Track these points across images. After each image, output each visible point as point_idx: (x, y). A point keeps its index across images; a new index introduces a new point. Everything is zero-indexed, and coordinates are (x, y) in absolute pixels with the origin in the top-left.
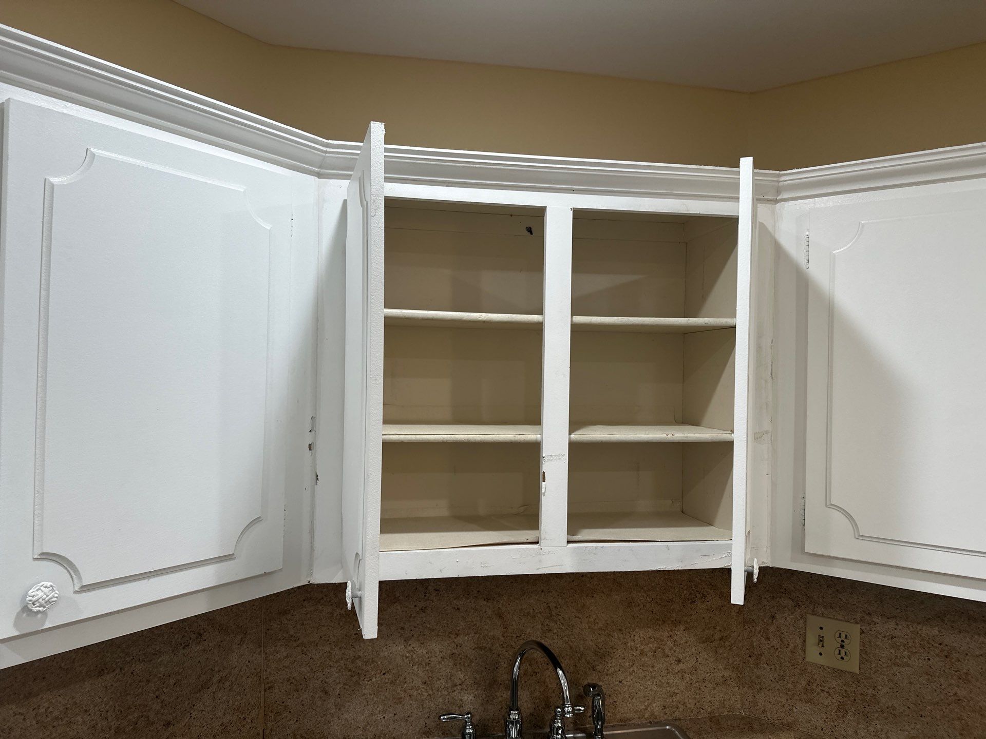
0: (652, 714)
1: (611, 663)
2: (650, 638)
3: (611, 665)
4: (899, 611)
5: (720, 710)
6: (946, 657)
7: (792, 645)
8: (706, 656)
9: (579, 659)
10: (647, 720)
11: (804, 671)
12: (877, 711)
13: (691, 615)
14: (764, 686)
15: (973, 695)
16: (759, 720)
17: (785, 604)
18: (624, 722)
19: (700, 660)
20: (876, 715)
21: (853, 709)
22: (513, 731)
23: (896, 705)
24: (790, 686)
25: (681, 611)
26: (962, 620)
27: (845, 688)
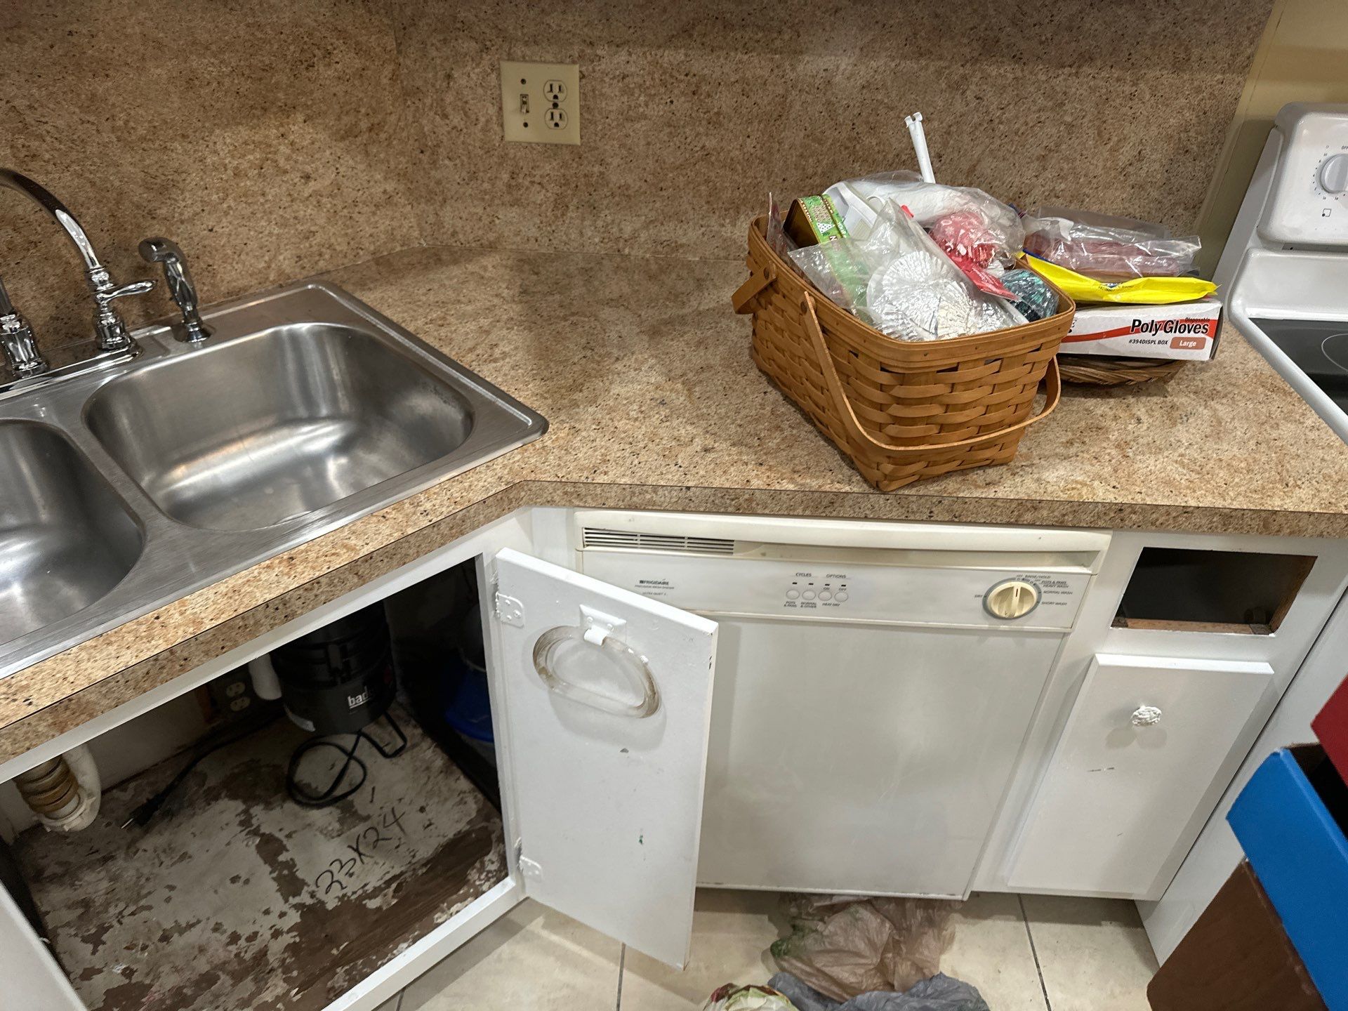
0: (281, 273)
1: (183, 200)
2: (246, 143)
3: (184, 204)
4: (632, 30)
5: (390, 246)
6: (694, 93)
7: (483, 120)
8: (351, 162)
9: (118, 203)
10: (273, 282)
11: (503, 157)
12: (606, 197)
13: (312, 92)
14: (449, 195)
15: (724, 144)
16: (448, 248)
17: (465, 50)
18: (237, 295)
19: (342, 170)
20: (605, 203)
21: (575, 201)
22: (22, 352)
23: (630, 181)
24: (486, 186)
25: (291, 85)
26: (716, 30)
27: (562, 171)
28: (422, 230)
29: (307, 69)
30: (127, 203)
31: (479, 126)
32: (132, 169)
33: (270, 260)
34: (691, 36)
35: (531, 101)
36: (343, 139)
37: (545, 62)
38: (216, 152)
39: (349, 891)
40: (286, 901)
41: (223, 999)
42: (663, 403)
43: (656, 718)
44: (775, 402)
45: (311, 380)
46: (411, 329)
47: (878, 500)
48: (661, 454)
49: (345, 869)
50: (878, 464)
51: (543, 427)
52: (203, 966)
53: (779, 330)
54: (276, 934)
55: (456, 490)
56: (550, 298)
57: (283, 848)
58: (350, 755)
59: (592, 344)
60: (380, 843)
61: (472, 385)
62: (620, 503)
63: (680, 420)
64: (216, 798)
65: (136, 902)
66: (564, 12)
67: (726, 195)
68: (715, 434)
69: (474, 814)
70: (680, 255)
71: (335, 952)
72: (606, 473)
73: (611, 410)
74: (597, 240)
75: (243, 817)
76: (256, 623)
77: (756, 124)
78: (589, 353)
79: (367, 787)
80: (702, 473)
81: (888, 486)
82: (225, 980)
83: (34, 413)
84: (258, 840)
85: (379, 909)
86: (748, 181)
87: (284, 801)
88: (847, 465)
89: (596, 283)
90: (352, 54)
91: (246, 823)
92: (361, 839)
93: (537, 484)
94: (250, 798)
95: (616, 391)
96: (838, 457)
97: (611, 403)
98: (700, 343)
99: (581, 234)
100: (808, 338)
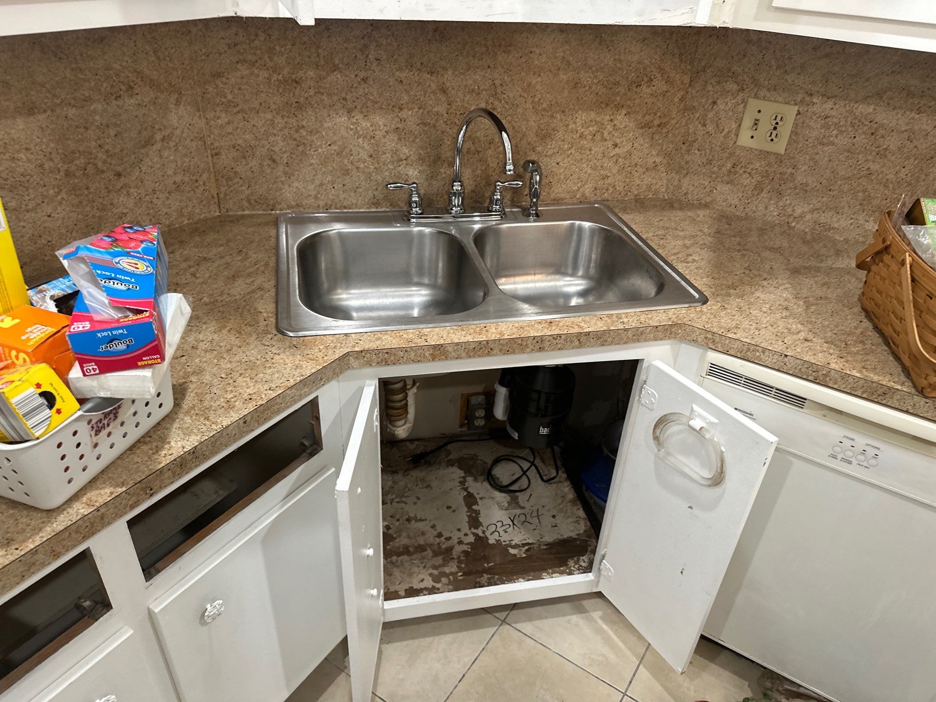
0: (583, 195)
1: (551, 145)
2: (591, 121)
3: (550, 147)
4: (841, 90)
5: (646, 194)
6: (872, 134)
7: (726, 130)
8: (642, 141)
9: (521, 140)
10: (578, 199)
11: (732, 154)
12: (790, 188)
13: (635, 100)
14: (691, 171)
15: (884, 169)
16: (679, 201)
17: (730, 89)
18: (557, 201)
19: (636, 145)
20: (789, 192)
21: (769, 187)
22: (456, 201)
23: (810, 182)
24: (715, 169)
25: (625, 94)
26: (901, 96)
27: (767, 168)
28: (667, 188)
29: (637, 87)
30: (525, 142)
31: (723, 134)
32: (533, 124)
33: (581, 187)
34: (881, 98)
35: (760, 124)
36: (642, 128)
37: (777, 102)
38: (575, 123)
39: (502, 539)
40: (470, 529)
41: (425, 560)
42: (786, 309)
43: (717, 491)
44: (866, 329)
45: (581, 254)
46: (644, 237)
47: (920, 401)
48: (775, 333)
49: (504, 528)
50: (927, 375)
51: (704, 301)
52: (421, 541)
53: (883, 279)
54: (460, 542)
55: (643, 318)
56: (733, 239)
57: (476, 503)
58: (524, 473)
59: (751, 267)
60: (526, 523)
61: (670, 271)
62: (738, 354)
63: (795, 320)
64: (452, 465)
65: (401, 498)
66: (799, 74)
67: (875, 202)
68: (816, 333)
69: (582, 532)
70: (830, 234)
71: (486, 565)
72: (735, 333)
73: (750, 304)
74: (775, 214)
75: (462, 480)
76: (526, 345)
77: (912, 160)
78: (747, 272)
79: (528, 492)
80: (798, 350)
81: (930, 393)
82: (429, 552)
83: (451, 231)
84: (465, 494)
85: (515, 555)
86: (895, 196)
87: (484, 481)
88: (905, 375)
89: (766, 237)
90: (663, 83)
91: (462, 483)
92: (517, 517)
93: (690, 327)
94: (468, 471)
95: (758, 295)
96: (900, 369)
97: (752, 300)
98: (824, 284)
99: (766, 208)
100: (900, 285)
